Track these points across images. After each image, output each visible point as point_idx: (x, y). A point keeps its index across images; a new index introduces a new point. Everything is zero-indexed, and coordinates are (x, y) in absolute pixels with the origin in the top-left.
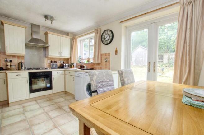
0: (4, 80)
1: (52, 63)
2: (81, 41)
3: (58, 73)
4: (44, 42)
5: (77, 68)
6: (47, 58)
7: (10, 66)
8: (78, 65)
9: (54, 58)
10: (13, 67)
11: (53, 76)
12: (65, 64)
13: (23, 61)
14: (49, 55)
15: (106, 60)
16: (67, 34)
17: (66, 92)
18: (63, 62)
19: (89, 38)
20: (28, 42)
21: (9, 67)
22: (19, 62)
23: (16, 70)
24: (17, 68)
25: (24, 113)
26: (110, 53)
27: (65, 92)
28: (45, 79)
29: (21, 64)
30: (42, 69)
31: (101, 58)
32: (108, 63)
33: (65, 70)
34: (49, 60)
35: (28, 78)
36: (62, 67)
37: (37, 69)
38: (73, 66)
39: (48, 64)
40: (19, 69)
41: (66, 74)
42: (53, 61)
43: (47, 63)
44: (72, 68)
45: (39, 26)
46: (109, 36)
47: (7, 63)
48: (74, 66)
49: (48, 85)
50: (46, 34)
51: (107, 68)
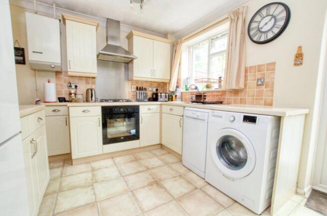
0: (66, 118)
1: (138, 92)
2: (189, 47)
3: (149, 109)
4: (126, 51)
5: (182, 100)
6: (130, 82)
7: (75, 94)
8: (183, 94)
9: (142, 82)
10: (79, 97)
11: (140, 115)
12: (161, 93)
13: (93, 87)
14: (134, 75)
15: (261, 82)
16: (164, 35)
17: (161, 146)
18: (157, 90)
19: (208, 39)
20: (102, 50)
21: (74, 97)
22: (87, 89)
23: (84, 102)
24: (85, 100)
25: (92, 185)
26: (274, 64)
27: (159, 146)
28: (126, 119)
29: (90, 91)
30: (123, 101)
31: (246, 76)
32: (266, 87)
33: (161, 105)
34: (133, 86)
35: (101, 117)
36: (155, 98)
37: (115, 101)
38: (174, 96)
39: (131, 94)
40: (87, 101)
41: (163, 111)
42: (140, 88)
43: (130, 91)
44: (172, 100)
45: (118, 22)
46: (273, 20)
47: (70, 90)
48: (176, 96)
49: (133, 132)
50: (130, 37)
51: (263, 102)
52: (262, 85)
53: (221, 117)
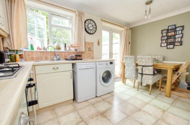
8: (27, 53)
15: (90, 49)
26: (93, 43)
33: (33, 66)
38: (17, 56)
41: (37, 73)
51: (91, 57)
52: (90, 50)
53: (103, 64)
